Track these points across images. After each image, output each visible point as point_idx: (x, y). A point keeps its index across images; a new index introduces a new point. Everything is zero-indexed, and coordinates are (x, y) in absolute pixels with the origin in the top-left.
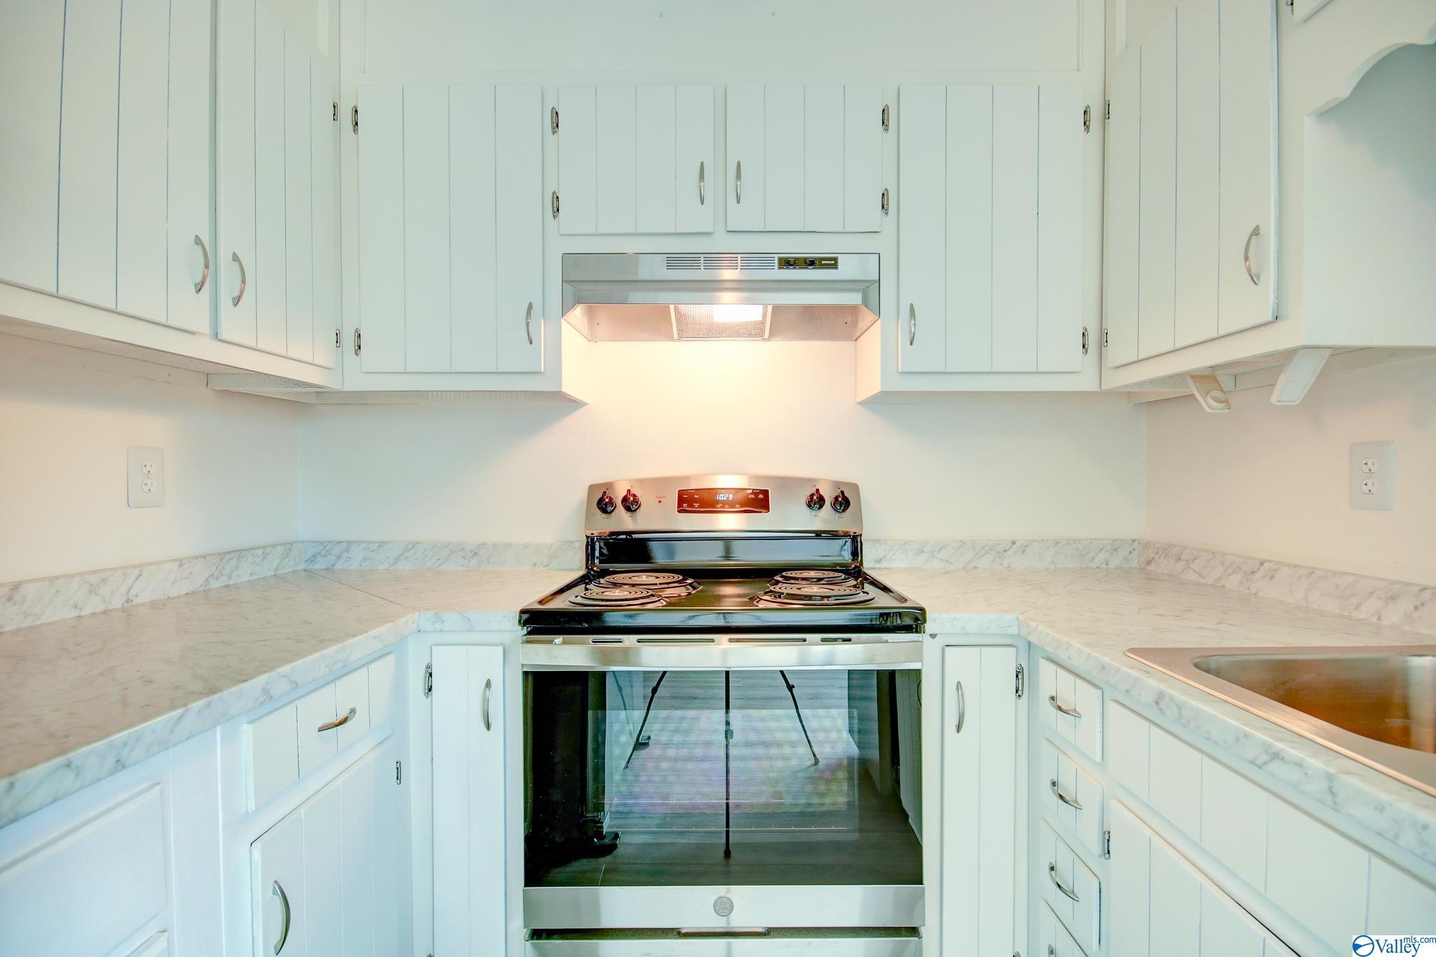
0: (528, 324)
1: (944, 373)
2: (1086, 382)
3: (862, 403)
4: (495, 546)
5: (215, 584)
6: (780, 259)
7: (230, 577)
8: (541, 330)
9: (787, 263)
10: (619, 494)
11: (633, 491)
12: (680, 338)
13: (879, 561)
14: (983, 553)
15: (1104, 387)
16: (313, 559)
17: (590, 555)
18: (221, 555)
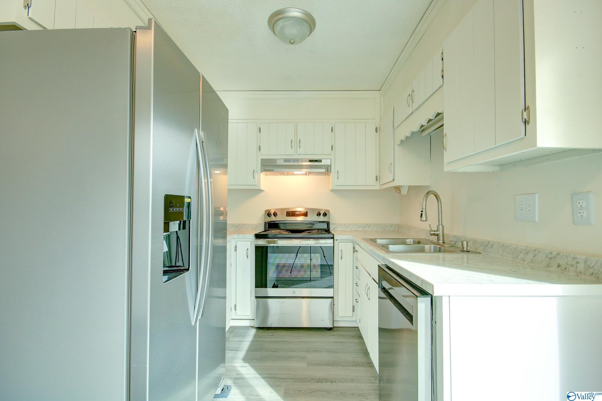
0: (253, 174)
1: (345, 185)
2: (377, 188)
3: (330, 191)
6: (309, 160)
8: (256, 176)
10: (272, 212)
11: (276, 212)
12: (287, 175)
13: (334, 229)
15: (381, 189)
17: (265, 227)
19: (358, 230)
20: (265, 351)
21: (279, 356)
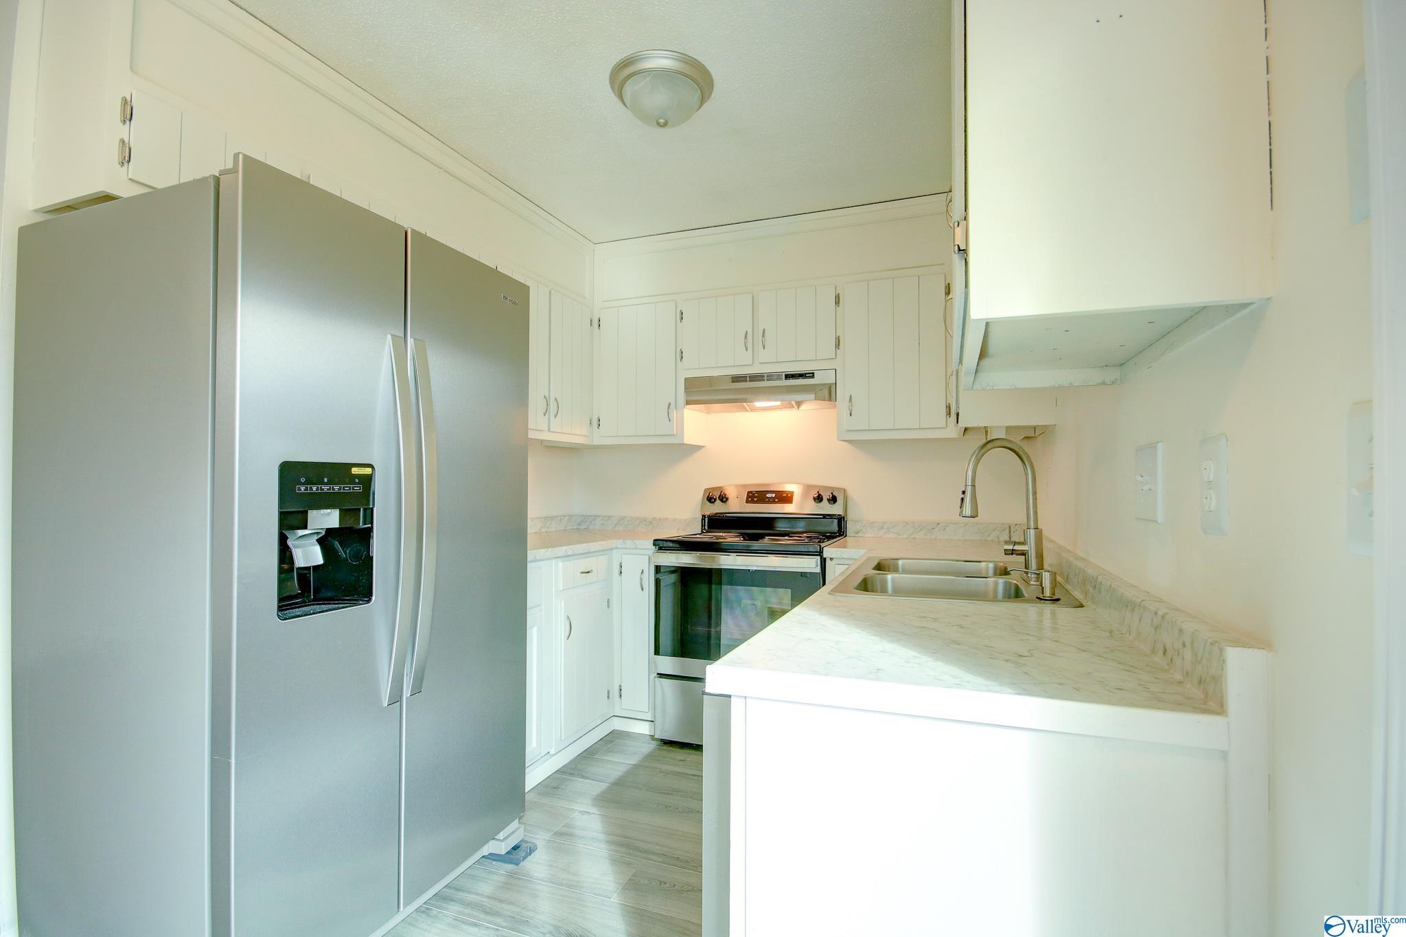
0: (669, 412)
1: (869, 430)
2: (951, 433)
4: (660, 519)
5: (543, 530)
6: (786, 375)
7: (548, 528)
8: (674, 414)
9: (788, 377)
10: (718, 493)
11: (725, 492)
12: (751, 411)
13: (857, 533)
14: (919, 529)
16: (579, 524)
17: (703, 525)
18: (546, 518)
19: (917, 537)
20: (646, 790)
21: (667, 804)
